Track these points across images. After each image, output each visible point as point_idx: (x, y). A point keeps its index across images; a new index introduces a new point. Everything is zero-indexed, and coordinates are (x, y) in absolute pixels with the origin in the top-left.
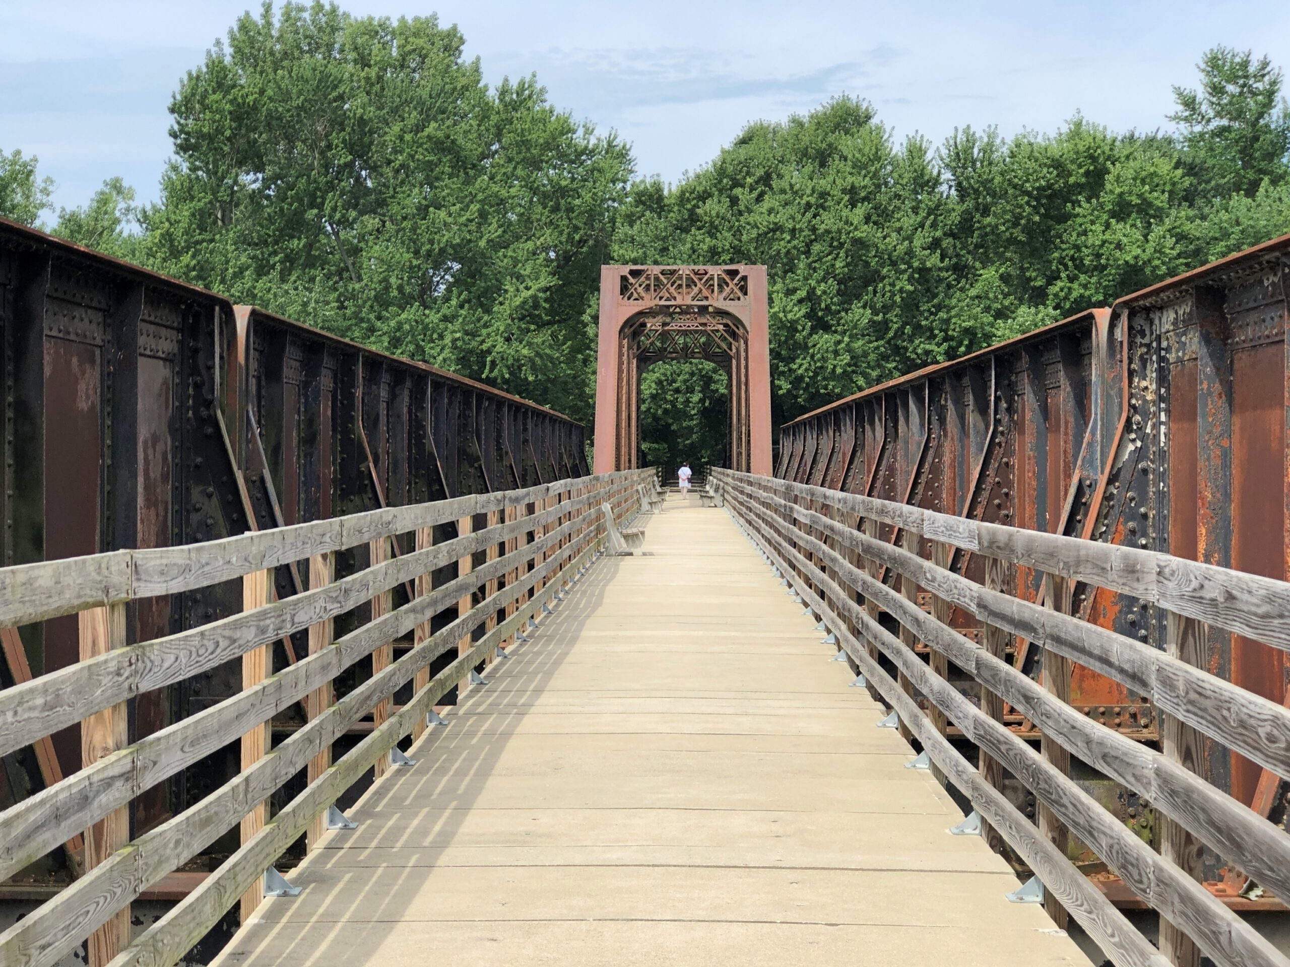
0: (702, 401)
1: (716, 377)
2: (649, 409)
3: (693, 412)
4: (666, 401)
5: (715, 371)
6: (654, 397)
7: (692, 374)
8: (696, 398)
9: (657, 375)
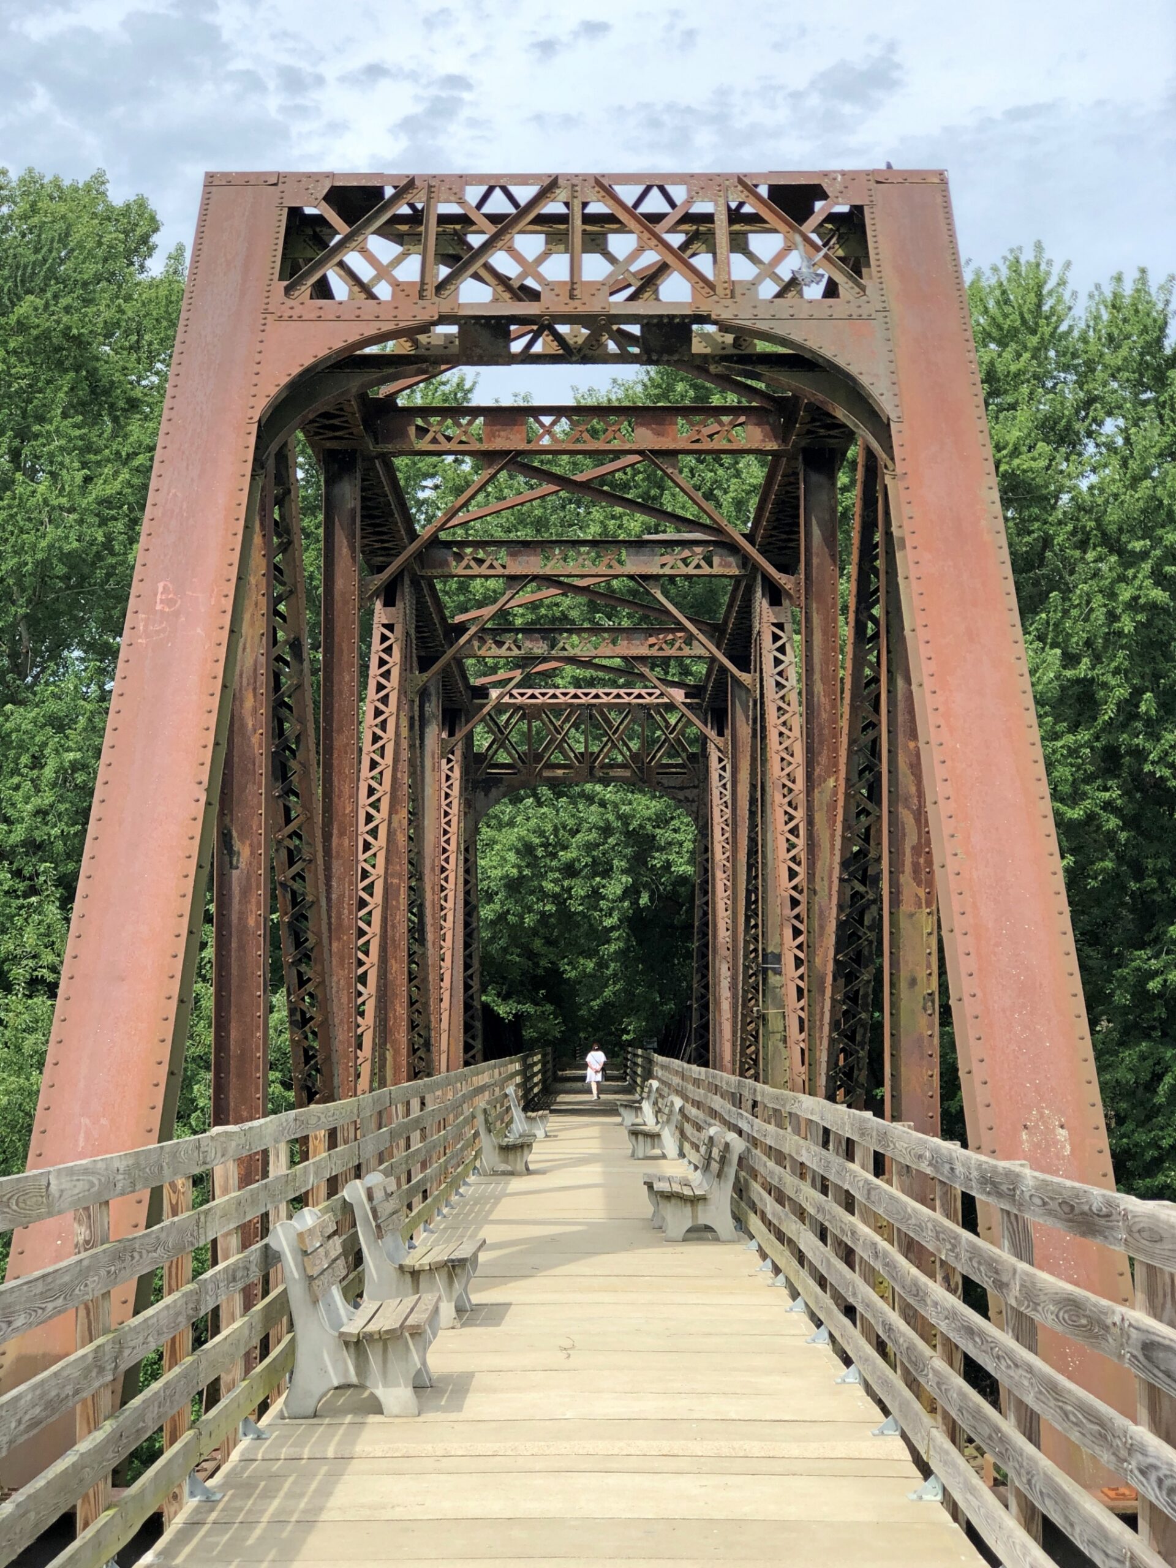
0: (632, 892)
1: (664, 835)
2: (502, 917)
3: (608, 922)
4: (544, 896)
5: (661, 820)
6: (514, 886)
7: (606, 831)
8: (614, 887)
9: (519, 831)
